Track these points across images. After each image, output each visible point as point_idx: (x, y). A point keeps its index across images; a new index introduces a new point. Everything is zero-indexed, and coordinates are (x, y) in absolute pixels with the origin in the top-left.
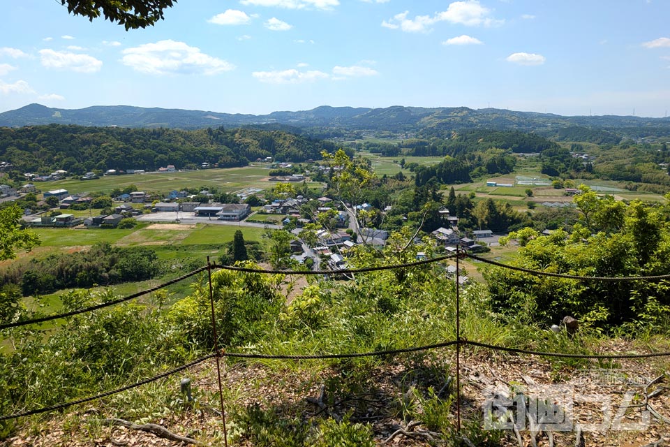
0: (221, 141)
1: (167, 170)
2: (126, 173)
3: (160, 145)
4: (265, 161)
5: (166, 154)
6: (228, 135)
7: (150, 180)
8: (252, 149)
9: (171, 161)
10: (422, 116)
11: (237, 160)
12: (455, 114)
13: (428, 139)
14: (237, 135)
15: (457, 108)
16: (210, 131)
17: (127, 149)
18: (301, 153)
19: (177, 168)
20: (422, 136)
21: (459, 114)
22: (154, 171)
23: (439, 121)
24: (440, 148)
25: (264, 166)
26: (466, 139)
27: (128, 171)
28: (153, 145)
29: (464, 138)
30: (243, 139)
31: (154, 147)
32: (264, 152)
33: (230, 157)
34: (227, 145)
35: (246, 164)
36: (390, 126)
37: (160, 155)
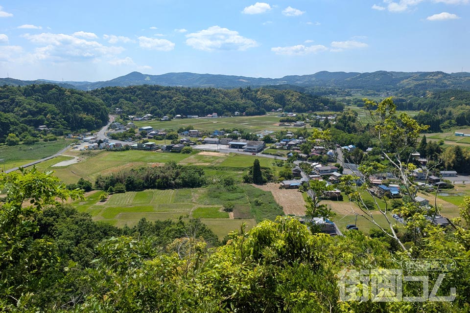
0: (248, 97)
1: (212, 116)
2: (187, 118)
3: (209, 99)
4: (277, 112)
5: (212, 105)
6: (253, 93)
7: (202, 123)
8: (269, 102)
9: (215, 111)
10: (402, 79)
11: (258, 110)
12: (431, 77)
13: (406, 97)
14: (259, 93)
15: (433, 73)
16: (241, 90)
17: (188, 101)
18: (304, 106)
19: (219, 115)
20: (400, 95)
21: (435, 77)
22: (204, 116)
23: (416, 83)
24: (415, 105)
25: (276, 115)
26: (439, 97)
27: (189, 116)
28: (204, 99)
29: (437, 97)
30: (263, 95)
31: (205, 101)
32: (277, 105)
33: (253, 108)
34: (252, 99)
35: (264, 113)
36: (374, 86)
37: (208, 106)
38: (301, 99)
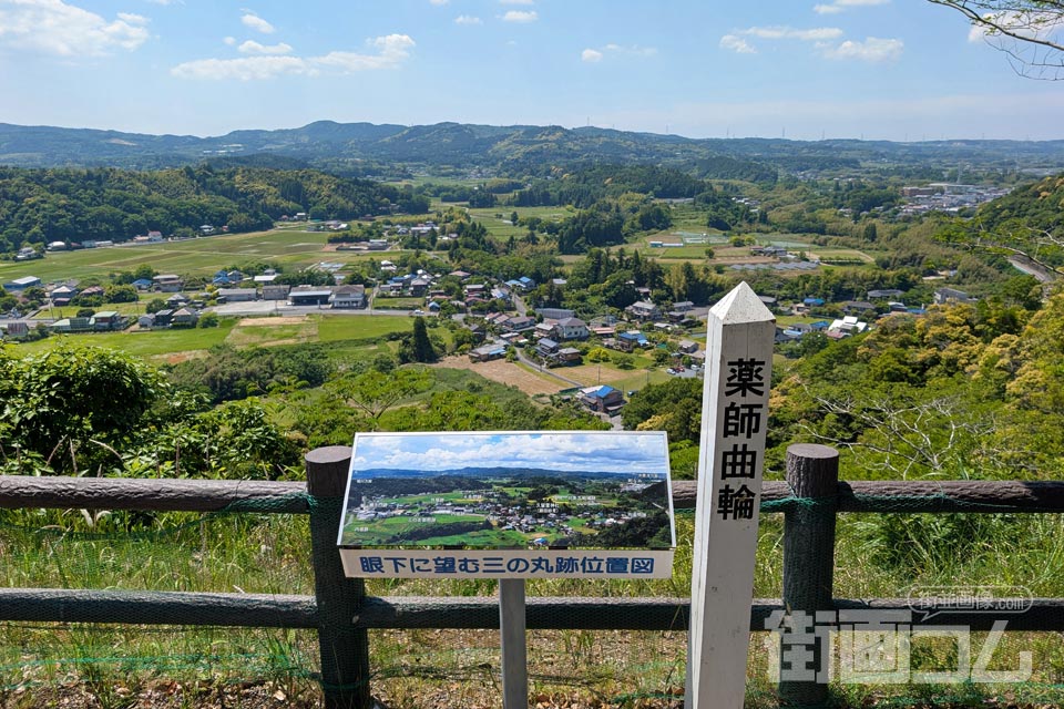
0: (213, 189)
1: (150, 240)
2: (83, 247)
3: (126, 198)
4: (295, 220)
5: (138, 212)
6: (222, 178)
8: (271, 201)
9: (154, 226)
10: (493, 141)
11: (257, 218)
12: (544, 137)
13: (519, 178)
14: (238, 178)
15: (545, 128)
16: (189, 172)
17: (74, 206)
18: (351, 204)
19: (165, 235)
20: (506, 174)
21: (551, 138)
22: (125, 241)
23: (523, 149)
24: (555, 195)
25: (300, 228)
26: (586, 179)
27: (86, 243)
28: (114, 198)
29: (582, 178)
30: (251, 184)
31: (116, 202)
32: (291, 204)
33: (244, 216)
34: (224, 193)
35: (271, 226)
36: (447, 156)
37: (130, 215)
38: (341, 189)
